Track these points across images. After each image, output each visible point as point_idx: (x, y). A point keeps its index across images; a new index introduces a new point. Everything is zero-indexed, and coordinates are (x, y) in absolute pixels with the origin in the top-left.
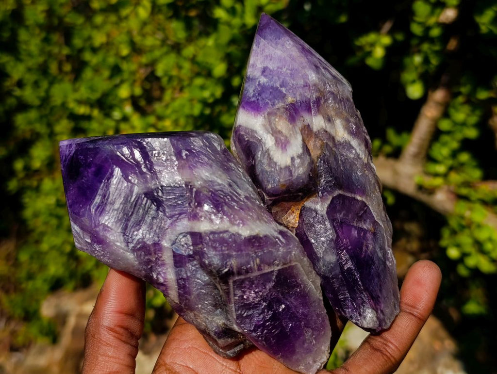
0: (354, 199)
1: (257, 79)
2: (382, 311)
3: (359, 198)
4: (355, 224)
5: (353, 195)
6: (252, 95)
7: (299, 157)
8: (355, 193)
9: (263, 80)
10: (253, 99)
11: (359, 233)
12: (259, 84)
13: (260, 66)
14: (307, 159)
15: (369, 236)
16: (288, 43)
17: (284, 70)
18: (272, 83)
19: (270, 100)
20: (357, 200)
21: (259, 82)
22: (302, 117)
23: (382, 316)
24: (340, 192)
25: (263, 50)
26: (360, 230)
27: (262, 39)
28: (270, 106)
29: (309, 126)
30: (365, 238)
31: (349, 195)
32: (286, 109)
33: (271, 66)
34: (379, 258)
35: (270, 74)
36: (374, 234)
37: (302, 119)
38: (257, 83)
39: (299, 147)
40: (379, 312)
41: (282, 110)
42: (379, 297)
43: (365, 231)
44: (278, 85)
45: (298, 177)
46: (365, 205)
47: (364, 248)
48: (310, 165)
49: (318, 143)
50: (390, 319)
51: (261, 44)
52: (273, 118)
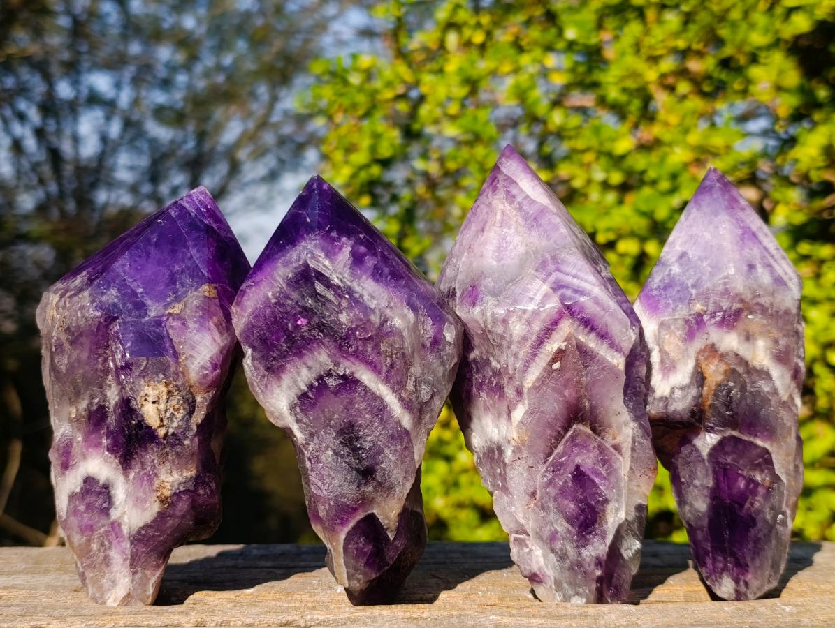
0: (751, 444)
1: (669, 266)
2: (746, 584)
3: (759, 442)
4: (745, 473)
5: (752, 439)
6: (656, 286)
7: (683, 388)
8: (756, 436)
9: (676, 269)
10: (655, 293)
11: (747, 485)
12: (669, 275)
13: (679, 248)
14: (694, 392)
15: (761, 490)
16: (724, 226)
17: (705, 264)
18: (684, 278)
19: (674, 301)
20: (756, 446)
21: (670, 270)
22: (707, 333)
23: (743, 589)
24: (735, 433)
25: (691, 226)
26: (750, 481)
27: (694, 210)
28: (671, 310)
29: (713, 345)
30: (754, 493)
31: (746, 438)
32: (687, 321)
33: (693, 253)
34: (765, 521)
35: (686, 264)
36: (769, 490)
37: (706, 336)
38: (667, 272)
39: (686, 375)
40: (742, 583)
41: (681, 322)
42: (747, 566)
43: (757, 484)
44: (690, 282)
45: (675, 411)
46: (767, 452)
47: (747, 505)
48: (694, 400)
49: (723, 367)
50: (755, 594)
51: (692, 216)
52: (664, 333)
